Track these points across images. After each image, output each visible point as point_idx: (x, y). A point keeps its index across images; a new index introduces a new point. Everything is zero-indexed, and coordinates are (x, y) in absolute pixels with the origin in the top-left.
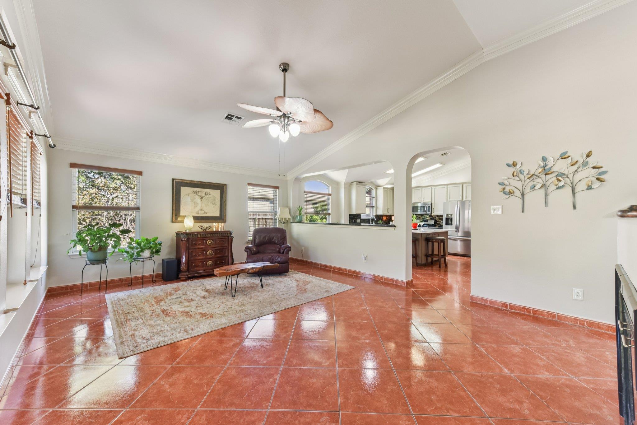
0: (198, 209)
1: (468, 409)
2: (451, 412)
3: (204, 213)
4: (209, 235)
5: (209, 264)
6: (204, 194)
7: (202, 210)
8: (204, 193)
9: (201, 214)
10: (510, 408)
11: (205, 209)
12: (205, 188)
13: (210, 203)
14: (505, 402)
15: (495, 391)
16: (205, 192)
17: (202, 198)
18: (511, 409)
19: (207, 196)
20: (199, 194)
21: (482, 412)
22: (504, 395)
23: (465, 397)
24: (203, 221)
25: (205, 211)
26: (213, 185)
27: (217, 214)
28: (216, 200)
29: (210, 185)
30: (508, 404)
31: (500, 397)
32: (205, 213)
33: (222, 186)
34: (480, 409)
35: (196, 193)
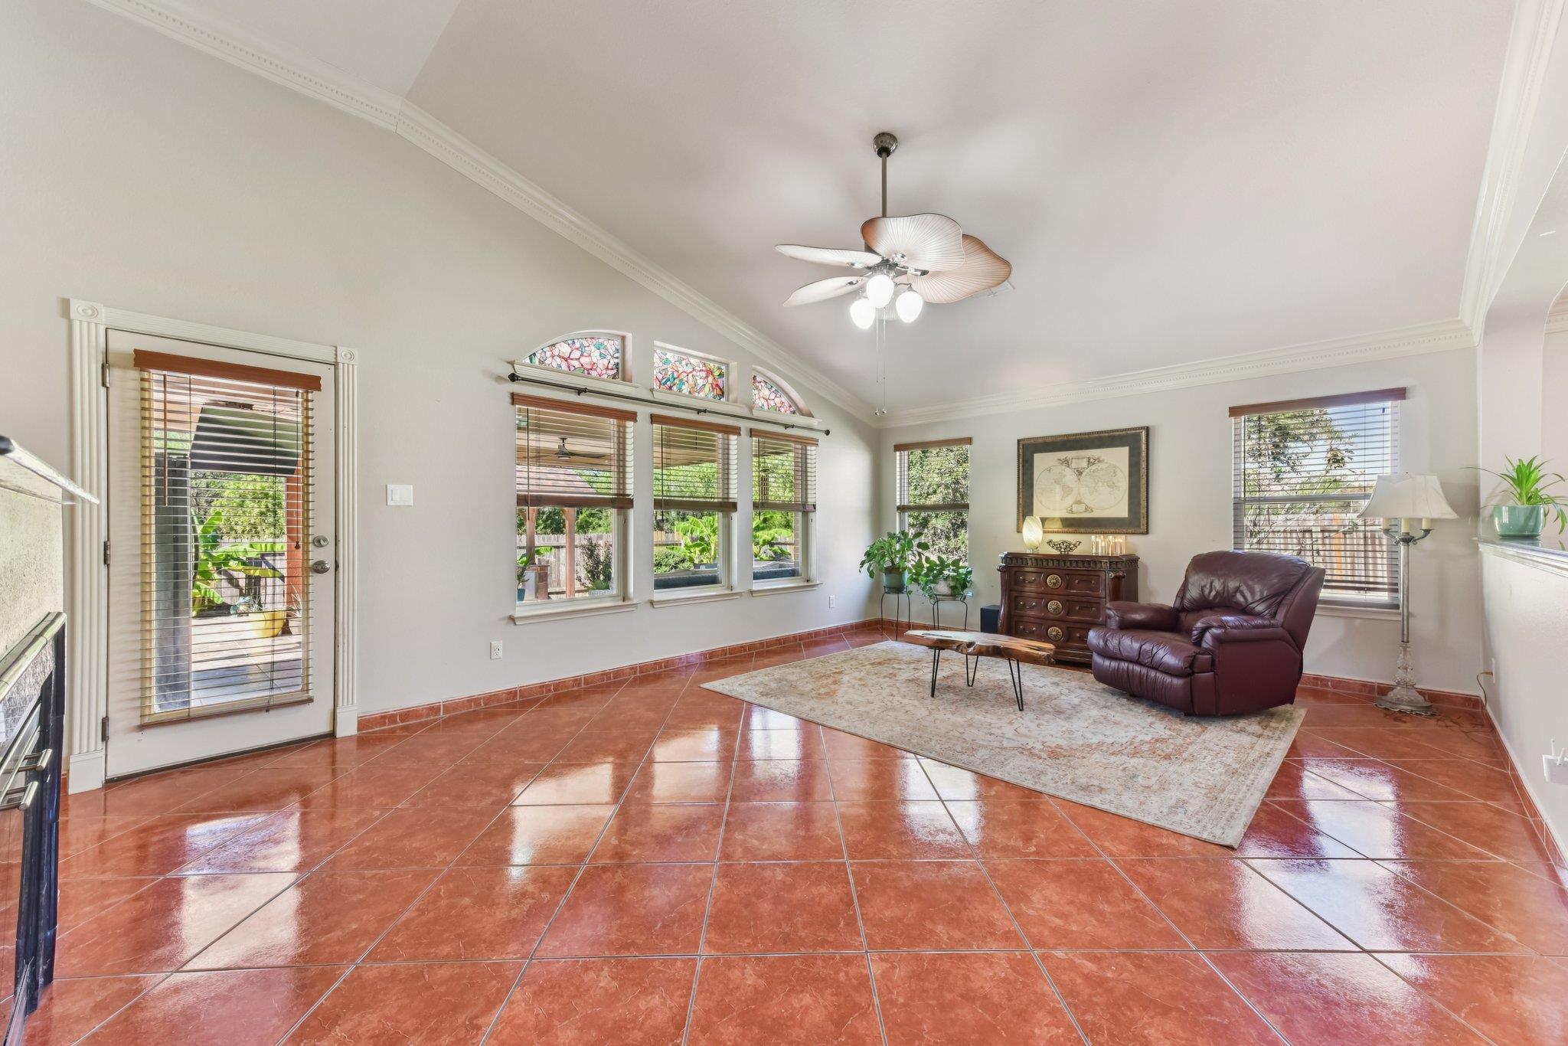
0: (1070, 500)
1: (399, 941)
2: (415, 914)
3: (1086, 510)
4: (1051, 564)
5: (1051, 632)
6: (1084, 464)
7: (1079, 502)
8: (1085, 460)
9: (1080, 513)
10: (337, 1024)
11: (1090, 500)
12: (1087, 448)
13: (1100, 484)
14: (359, 1024)
15: (404, 1022)
16: (1089, 458)
17: (1080, 473)
18: (334, 1024)
19: (1093, 467)
20: (1074, 465)
21: (375, 960)
22: (377, 1036)
23: (432, 951)
24: (1082, 530)
25: (1089, 505)
26: (1109, 437)
27: (1122, 511)
28: (1119, 473)
29: (1100, 437)
30: (349, 1025)
31: (380, 1021)
32: (1088, 509)
33: (1135, 434)
34: (382, 960)
35: (1067, 462)
